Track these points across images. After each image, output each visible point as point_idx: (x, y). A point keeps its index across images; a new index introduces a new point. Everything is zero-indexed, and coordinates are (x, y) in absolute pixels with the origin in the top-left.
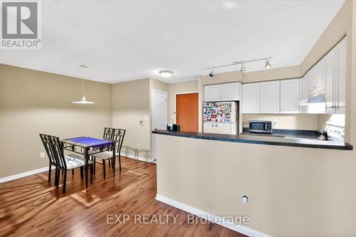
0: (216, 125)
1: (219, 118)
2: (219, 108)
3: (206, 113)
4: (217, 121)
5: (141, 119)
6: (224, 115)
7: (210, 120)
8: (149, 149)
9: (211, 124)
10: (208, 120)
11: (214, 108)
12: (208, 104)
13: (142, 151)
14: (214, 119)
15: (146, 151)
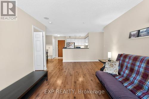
5: (49, 47)
8: (52, 55)
13: (50, 56)
15: (51, 56)
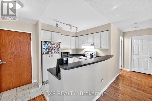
0: (52, 56)
1: (53, 51)
2: (54, 46)
3: (44, 49)
4: (52, 53)
6: (56, 50)
7: (48, 53)
9: (48, 55)
10: (46, 53)
11: (50, 46)
12: (46, 43)
14: (51, 52)
